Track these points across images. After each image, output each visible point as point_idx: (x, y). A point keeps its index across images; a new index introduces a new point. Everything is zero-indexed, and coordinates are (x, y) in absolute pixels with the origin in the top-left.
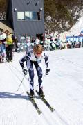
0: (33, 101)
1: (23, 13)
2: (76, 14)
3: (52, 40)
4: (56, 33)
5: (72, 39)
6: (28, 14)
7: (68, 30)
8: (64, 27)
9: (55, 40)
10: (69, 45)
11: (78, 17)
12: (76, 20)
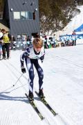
0: (33, 104)
1: (19, 13)
2: (69, 14)
3: (46, 39)
4: (50, 32)
5: (65, 37)
6: (23, 14)
7: (61, 29)
8: (58, 26)
9: (50, 38)
10: (62, 44)
11: (71, 17)
12: (69, 20)
